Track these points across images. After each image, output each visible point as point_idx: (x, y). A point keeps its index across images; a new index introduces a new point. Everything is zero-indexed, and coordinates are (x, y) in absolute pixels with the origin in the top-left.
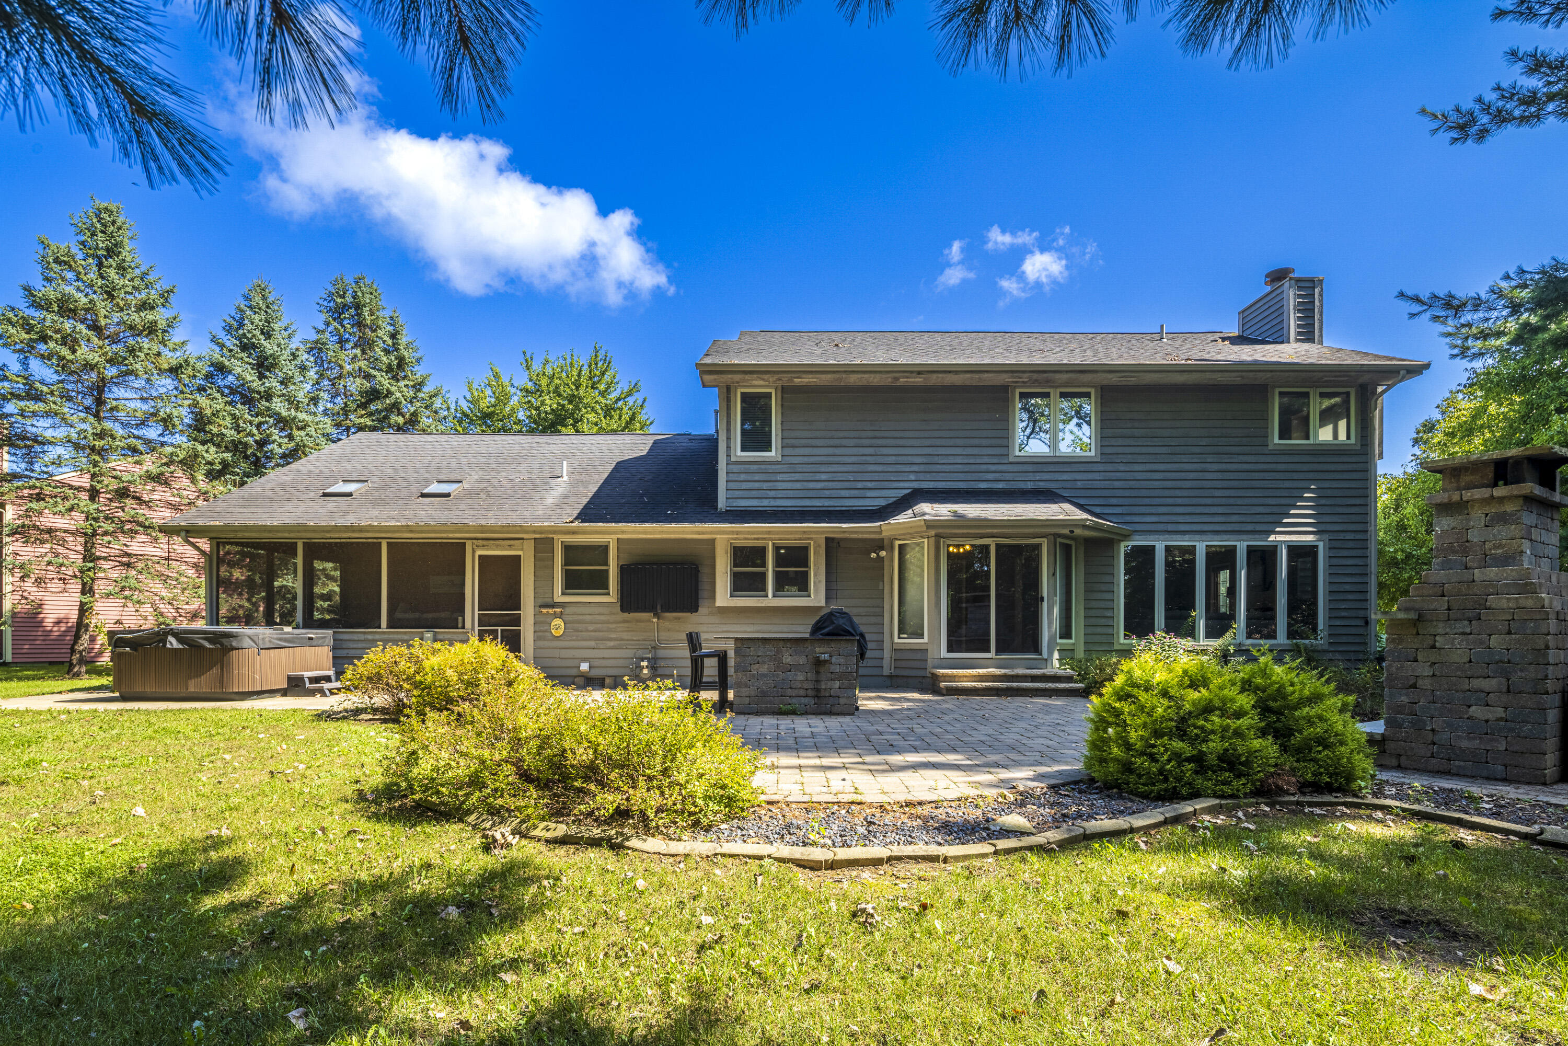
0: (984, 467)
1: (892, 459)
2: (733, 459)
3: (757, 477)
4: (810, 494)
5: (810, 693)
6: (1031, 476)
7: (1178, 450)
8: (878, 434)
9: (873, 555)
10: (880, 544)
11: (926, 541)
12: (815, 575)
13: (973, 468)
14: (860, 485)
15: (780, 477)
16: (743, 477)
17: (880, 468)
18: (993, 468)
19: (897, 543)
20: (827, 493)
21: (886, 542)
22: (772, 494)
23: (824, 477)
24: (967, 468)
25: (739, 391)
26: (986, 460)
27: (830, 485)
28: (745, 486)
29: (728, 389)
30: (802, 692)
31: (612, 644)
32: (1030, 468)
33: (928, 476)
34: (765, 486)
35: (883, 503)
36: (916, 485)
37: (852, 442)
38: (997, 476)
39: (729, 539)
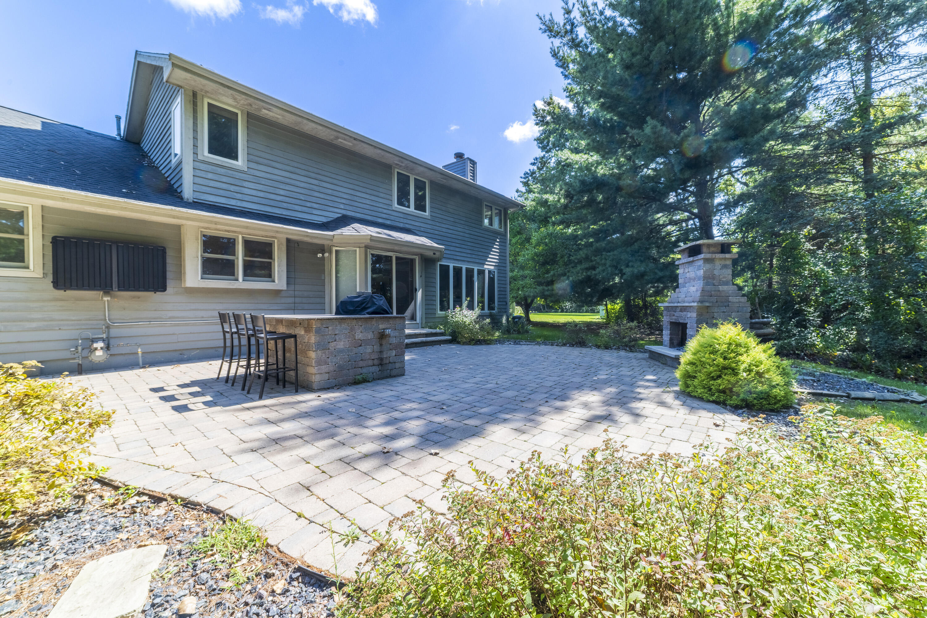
0: (380, 210)
1: (330, 192)
2: (200, 157)
3: (224, 179)
4: (272, 203)
5: (376, 362)
6: (402, 220)
7: (458, 221)
8: (320, 172)
9: (320, 255)
10: (322, 249)
11: (358, 249)
12: (279, 266)
13: (375, 209)
14: (309, 204)
15: (246, 184)
16: (210, 176)
17: (322, 196)
18: (385, 211)
19: (334, 249)
20: (285, 205)
21: (326, 248)
22: (239, 196)
23: (282, 192)
24: (372, 208)
25: (206, 101)
26: (381, 205)
27: (287, 199)
28: (212, 184)
29: (195, 94)
30: (370, 362)
31: (34, 325)
32: (401, 215)
33: (351, 208)
34: (232, 188)
35: (325, 220)
36: (344, 212)
37: (303, 173)
38: (386, 216)
39: (199, 227)
